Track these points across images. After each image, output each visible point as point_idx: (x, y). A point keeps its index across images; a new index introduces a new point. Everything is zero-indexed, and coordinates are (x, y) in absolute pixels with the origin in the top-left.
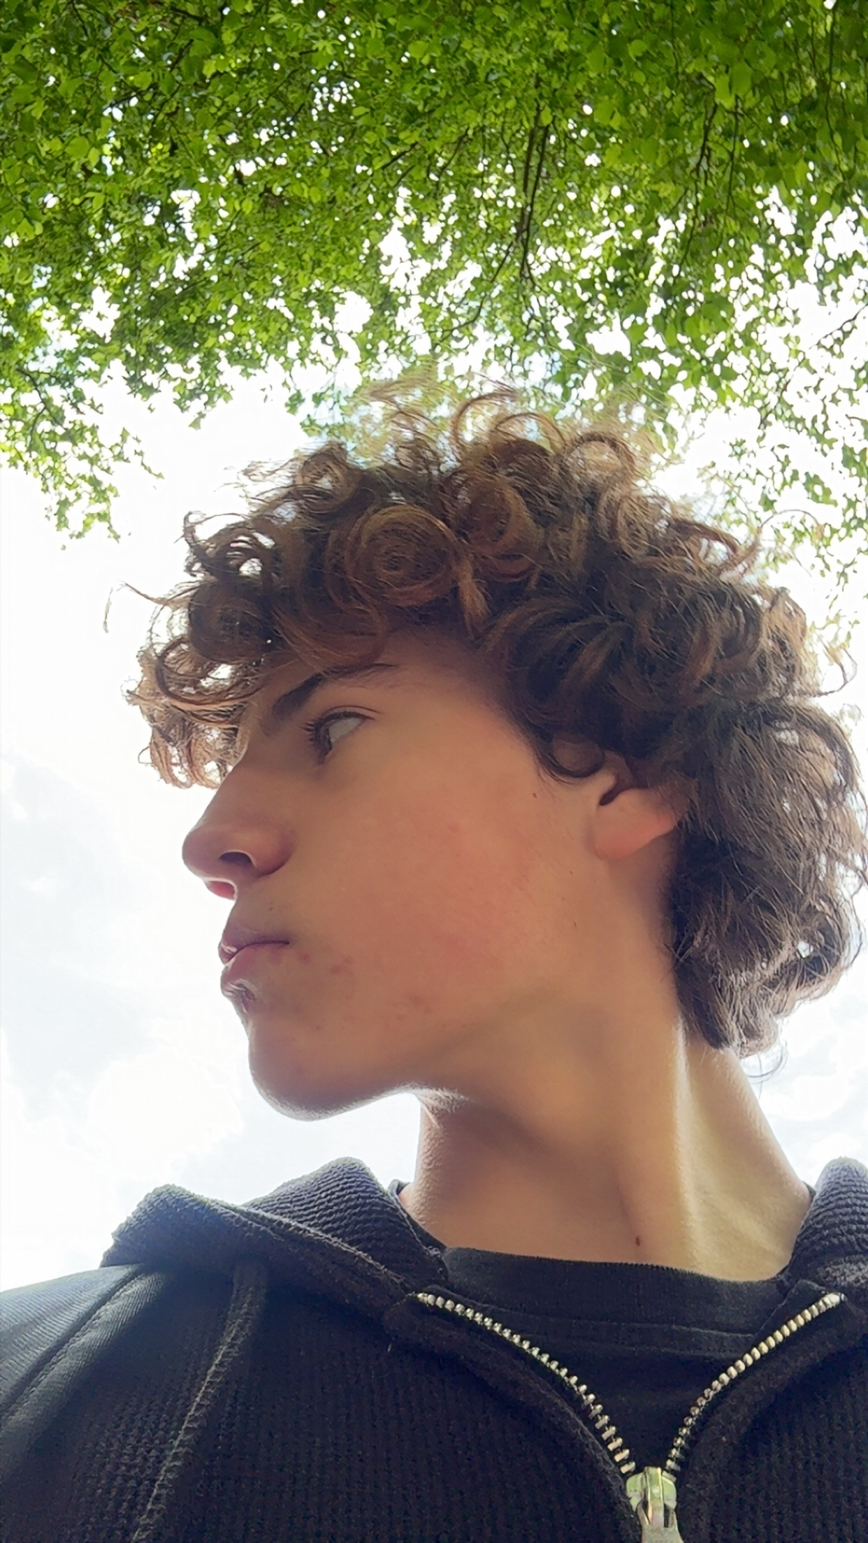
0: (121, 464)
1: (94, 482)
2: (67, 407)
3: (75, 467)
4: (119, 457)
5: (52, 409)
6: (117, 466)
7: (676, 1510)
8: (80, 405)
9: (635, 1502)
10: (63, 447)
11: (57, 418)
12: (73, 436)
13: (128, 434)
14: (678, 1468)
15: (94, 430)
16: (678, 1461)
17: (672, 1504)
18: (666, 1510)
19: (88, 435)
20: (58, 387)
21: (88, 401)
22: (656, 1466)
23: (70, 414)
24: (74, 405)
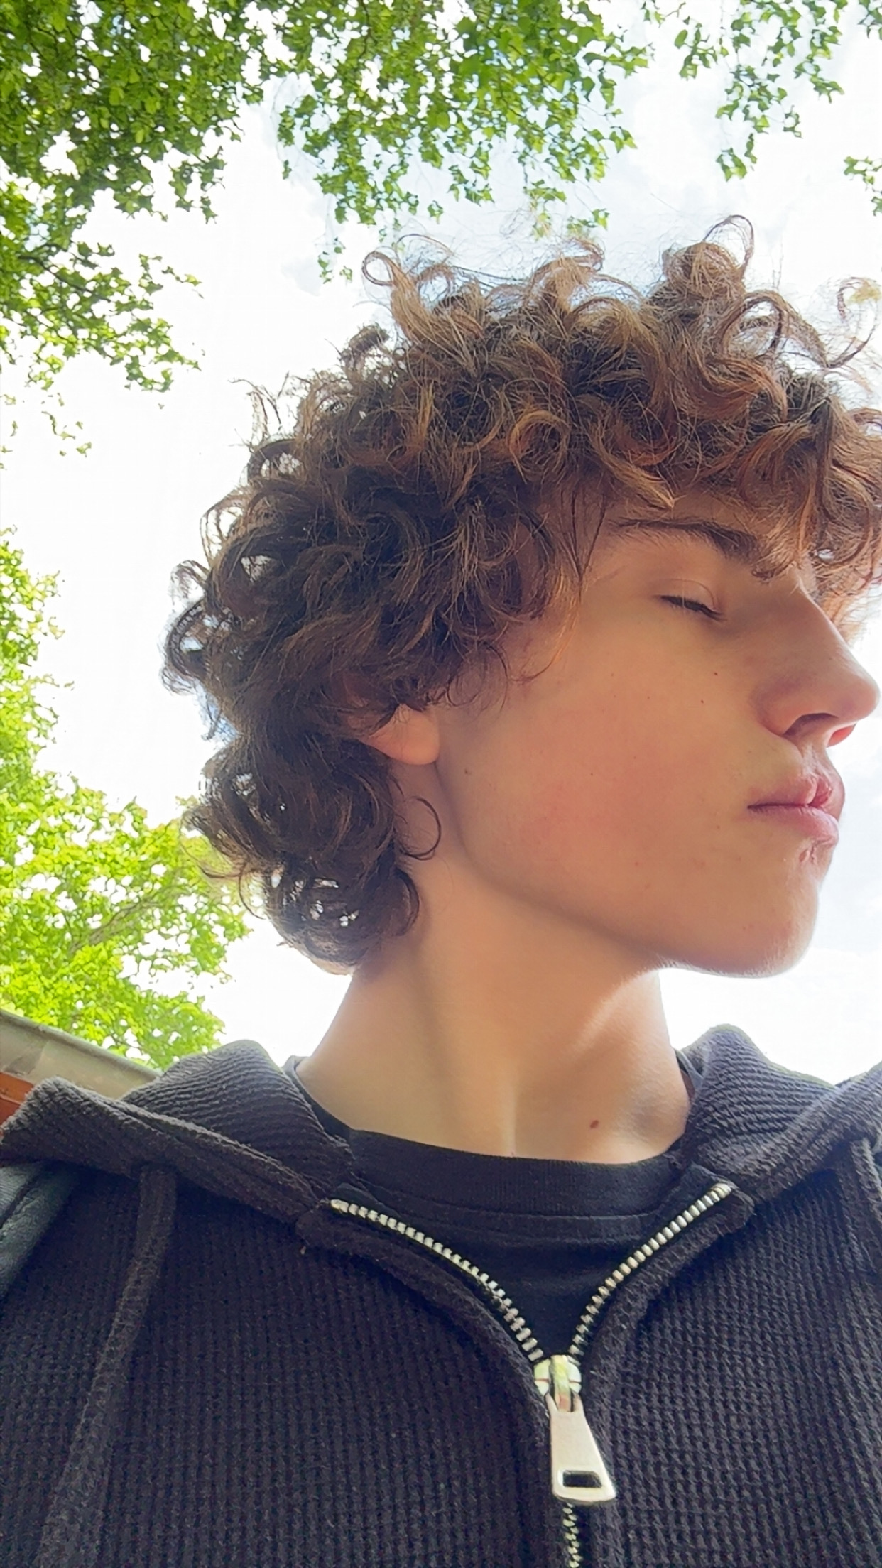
0: (156, 294)
1: (142, 326)
2: (80, 268)
3: (119, 323)
4: (152, 288)
5: (69, 279)
6: (154, 298)
7: (580, 1394)
8: (91, 259)
9: (543, 1388)
10: (100, 308)
11: (78, 284)
12: (102, 292)
13: (147, 258)
14: (582, 1353)
15: (116, 272)
16: (581, 1346)
17: (577, 1388)
18: (572, 1395)
19: (113, 284)
20: (61, 253)
21: (96, 250)
22: (561, 1354)
23: (86, 273)
24: (86, 263)
